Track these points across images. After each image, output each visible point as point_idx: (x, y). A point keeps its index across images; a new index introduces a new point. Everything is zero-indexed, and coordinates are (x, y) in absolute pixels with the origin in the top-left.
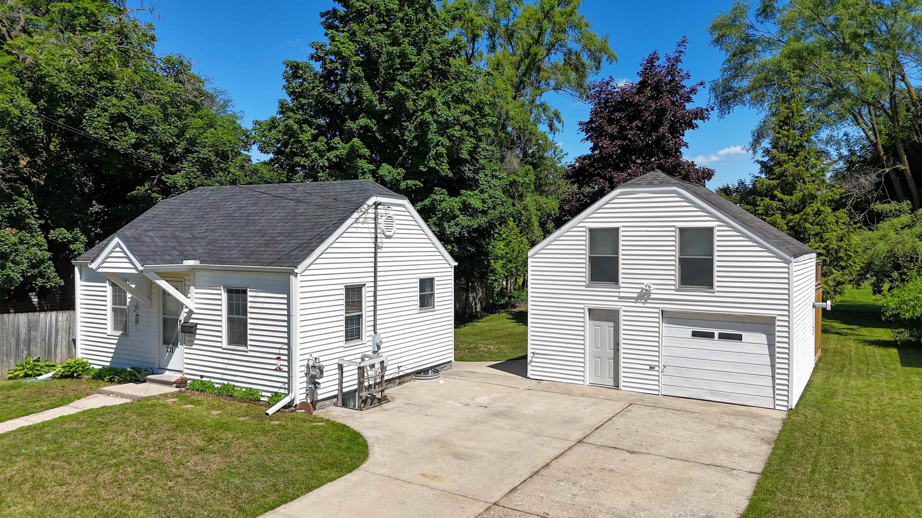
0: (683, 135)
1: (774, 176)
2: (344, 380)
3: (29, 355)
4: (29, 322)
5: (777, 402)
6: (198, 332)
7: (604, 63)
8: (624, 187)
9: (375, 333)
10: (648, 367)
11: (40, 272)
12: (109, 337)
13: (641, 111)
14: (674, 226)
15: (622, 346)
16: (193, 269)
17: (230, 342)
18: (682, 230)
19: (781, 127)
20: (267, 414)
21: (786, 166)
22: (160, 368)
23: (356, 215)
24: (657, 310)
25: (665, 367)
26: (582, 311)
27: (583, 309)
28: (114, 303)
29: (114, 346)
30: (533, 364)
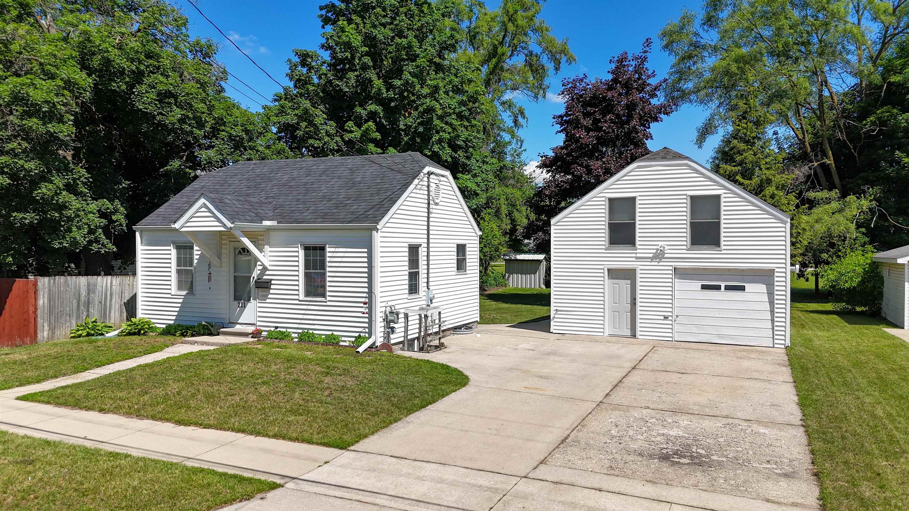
0: (649, 128)
1: (734, 164)
2: (409, 328)
3: (88, 316)
4: (89, 285)
5: (776, 341)
6: (272, 287)
7: (563, 65)
8: (641, 161)
9: (428, 288)
10: (662, 318)
11: (96, 238)
12: (174, 296)
13: (614, 106)
14: (686, 195)
15: (638, 300)
16: (269, 229)
17: (307, 294)
18: (692, 198)
19: (740, 121)
20: (358, 352)
21: (745, 154)
22: (230, 323)
23: (416, 181)
24: (671, 268)
25: (677, 316)
26: (602, 271)
27: (603, 269)
28: (179, 264)
29: (179, 305)
30: (555, 320)
